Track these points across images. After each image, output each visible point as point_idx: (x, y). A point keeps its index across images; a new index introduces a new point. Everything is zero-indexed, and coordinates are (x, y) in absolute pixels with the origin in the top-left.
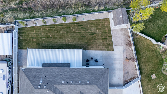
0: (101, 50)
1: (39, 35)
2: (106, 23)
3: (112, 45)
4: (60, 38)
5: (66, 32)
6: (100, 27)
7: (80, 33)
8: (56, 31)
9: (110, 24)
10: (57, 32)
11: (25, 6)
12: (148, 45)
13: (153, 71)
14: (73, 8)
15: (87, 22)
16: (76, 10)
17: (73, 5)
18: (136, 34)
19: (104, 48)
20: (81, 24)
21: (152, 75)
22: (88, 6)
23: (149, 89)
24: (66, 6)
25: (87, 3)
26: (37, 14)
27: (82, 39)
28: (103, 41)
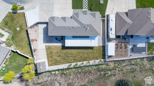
1: (93, 54)
2: (50, 63)
3: (46, 49)
4: (80, 53)
5: (76, 57)
6: (54, 60)
7: (68, 57)
8: (82, 57)
9: (48, 62)
11: (102, 72)
12: (22, 49)
13: (19, 33)
14: (72, 72)
15: (63, 63)
16: (70, 71)
17: (72, 74)
18: (30, 57)
19: (51, 47)
20: (67, 62)
21: (19, 30)
23: (21, 21)
24: (76, 73)
25: (63, 75)
26: (94, 67)
27: (66, 53)
28: (52, 51)
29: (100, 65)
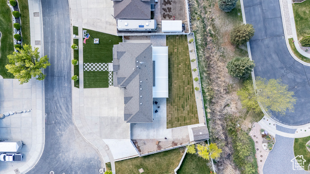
0: (167, 116)
1: (180, 54)
2: (194, 121)
3: (172, 127)
4: (178, 75)
5: (184, 81)
6: (190, 114)
7: (184, 94)
9: (193, 124)
10: (184, 72)
11: (208, 40)
12: (173, 164)
13: (147, 169)
14: (208, 87)
15: (195, 101)
16: (206, 90)
17: (210, 87)
18: (184, 151)
19: (169, 119)
20: (193, 95)
21: (143, 169)
22: (211, 102)
23: (128, 166)
24: (210, 80)
25: (213, 101)
26: (201, 52)
27: (178, 97)
28: (176, 118)
29: (196, 44)
